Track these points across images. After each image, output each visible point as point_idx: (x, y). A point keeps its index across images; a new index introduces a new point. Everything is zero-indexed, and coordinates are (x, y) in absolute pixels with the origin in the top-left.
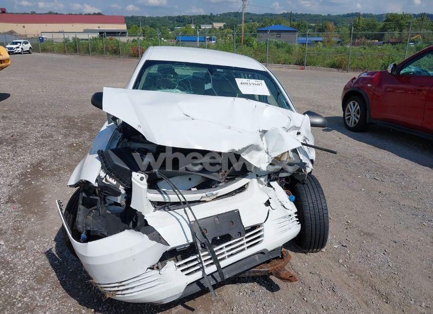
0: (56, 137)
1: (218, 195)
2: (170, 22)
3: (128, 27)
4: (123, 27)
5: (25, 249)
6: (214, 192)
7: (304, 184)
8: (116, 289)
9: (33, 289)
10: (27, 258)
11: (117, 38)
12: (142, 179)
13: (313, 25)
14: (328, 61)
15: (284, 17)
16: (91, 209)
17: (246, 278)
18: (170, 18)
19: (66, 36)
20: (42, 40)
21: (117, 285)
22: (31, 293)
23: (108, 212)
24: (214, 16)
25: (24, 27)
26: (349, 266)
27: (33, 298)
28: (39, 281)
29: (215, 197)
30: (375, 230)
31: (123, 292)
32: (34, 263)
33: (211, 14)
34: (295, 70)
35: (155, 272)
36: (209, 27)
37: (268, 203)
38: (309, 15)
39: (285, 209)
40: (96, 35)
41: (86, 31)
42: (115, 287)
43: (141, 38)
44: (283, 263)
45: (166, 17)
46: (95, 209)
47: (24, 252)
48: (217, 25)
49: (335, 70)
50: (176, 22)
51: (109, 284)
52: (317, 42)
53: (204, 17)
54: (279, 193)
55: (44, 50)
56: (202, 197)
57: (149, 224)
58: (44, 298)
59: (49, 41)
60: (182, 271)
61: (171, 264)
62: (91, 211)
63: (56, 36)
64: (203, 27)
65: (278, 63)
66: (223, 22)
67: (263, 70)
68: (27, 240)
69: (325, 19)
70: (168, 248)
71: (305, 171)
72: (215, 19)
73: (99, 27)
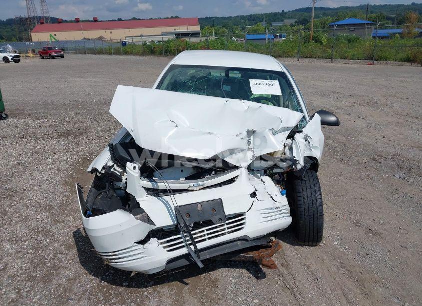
0: (113, 131)
1: (206, 186)
2: (242, 21)
3: (202, 28)
4: (197, 28)
5: (64, 222)
6: (201, 183)
7: (302, 180)
8: (110, 257)
9: (61, 253)
10: (63, 229)
11: (188, 39)
12: (134, 168)
13: (393, 16)
14: (401, 55)
15: (361, 9)
16: (100, 192)
17: (237, 262)
18: (242, 17)
19: (145, 39)
20: (124, 44)
21: (111, 254)
22: (59, 256)
23: (115, 195)
24: (286, 13)
25: (111, 33)
26: (341, 261)
27: (60, 261)
28: (68, 248)
29: (202, 187)
30: (385, 230)
31: (116, 261)
32: (68, 233)
33: (283, 11)
34: (362, 65)
35: (140, 246)
36: (280, 24)
37: (254, 195)
38: (390, 5)
39: (274, 202)
40: (172, 37)
41: (163, 34)
42: (110, 256)
43: (213, 38)
44: (270, 251)
45: (238, 16)
46: (105, 192)
47: (63, 224)
48: (288, 22)
49: (409, 64)
50: (247, 21)
51: (106, 253)
52: (394, 34)
53: (275, 14)
54: (269, 187)
55: (126, 53)
56: (189, 187)
57: (141, 206)
58: (68, 261)
59: (130, 45)
60: (164, 247)
61: (154, 241)
62: (101, 193)
63: (135, 40)
64: (274, 24)
65: (346, 58)
66: (295, 19)
67: (280, 70)
68: (67, 215)
69: (409, 9)
70: (154, 228)
71: (296, 167)
72: (287, 16)
73: (175, 30)
